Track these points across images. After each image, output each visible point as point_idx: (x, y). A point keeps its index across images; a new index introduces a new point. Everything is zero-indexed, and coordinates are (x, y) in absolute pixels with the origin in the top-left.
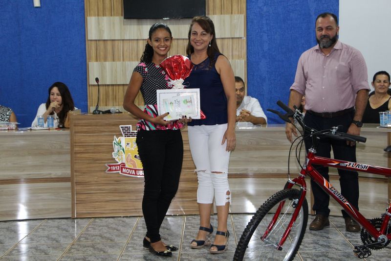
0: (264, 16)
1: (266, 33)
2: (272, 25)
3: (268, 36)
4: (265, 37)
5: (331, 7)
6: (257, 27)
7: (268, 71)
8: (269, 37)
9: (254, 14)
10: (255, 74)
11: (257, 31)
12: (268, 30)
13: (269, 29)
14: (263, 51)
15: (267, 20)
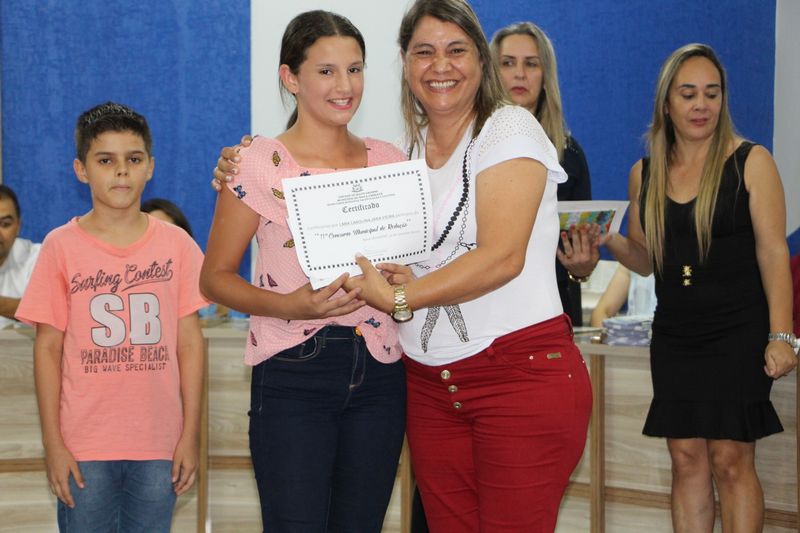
0: (50, 19)
1: (55, 66)
2: (72, 45)
3: (61, 75)
4: (54, 80)
5: (231, 9)
6: (32, 50)
7: (61, 173)
8: (65, 80)
9: (22, 14)
10: (25, 179)
11: (30, 60)
12: (60, 60)
13: (64, 56)
14: (49, 115)
15: (57, 31)
